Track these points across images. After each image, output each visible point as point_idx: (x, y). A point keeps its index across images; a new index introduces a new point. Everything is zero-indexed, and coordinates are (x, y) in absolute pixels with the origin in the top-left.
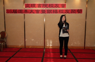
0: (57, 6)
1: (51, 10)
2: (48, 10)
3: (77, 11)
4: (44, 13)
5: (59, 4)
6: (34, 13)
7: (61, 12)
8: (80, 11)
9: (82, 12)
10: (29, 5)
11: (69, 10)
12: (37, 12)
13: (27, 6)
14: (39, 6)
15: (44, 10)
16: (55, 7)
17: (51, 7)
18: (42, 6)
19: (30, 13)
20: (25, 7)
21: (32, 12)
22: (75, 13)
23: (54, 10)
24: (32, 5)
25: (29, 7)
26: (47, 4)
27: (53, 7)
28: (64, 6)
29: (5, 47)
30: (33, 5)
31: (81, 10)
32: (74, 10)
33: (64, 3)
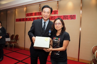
3: (69, 17)
7: (53, 19)
8: (73, 17)
9: (75, 17)
11: (61, 16)
13: (27, 15)
14: (36, 14)
18: (37, 14)
19: (29, 21)
21: (30, 20)
22: (68, 19)
24: (30, 14)
25: (29, 16)
28: (56, 12)
30: (31, 14)
31: (74, 15)
32: (66, 16)
33: (56, 10)
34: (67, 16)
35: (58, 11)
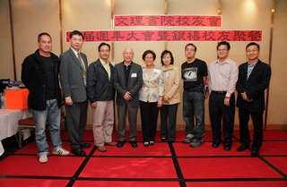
0: (198, 20)
1: (184, 32)
2: (175, 32)
3: (247, 35)
4: (165, 39)
5: (203, 18)
6: (138, 40)
7: (207, 38)
9: (260, 37)
10: (126, 18)
11: (228, 32)
12: (148, 36)
13: (121, 21)
14: (153, 20)
15: (165, 32)
16: (193, 24)
17: (182, 25)
18: (159, 21)
19: (128, 40)
20: (116, 25)
21: (132, 36)
22: (244, 40)
23: (190, 33)
24: (132, 18)
25: (126, 25)
26: (173, 18)
27: (189, 25)
28: (215, 21)
29: (64, 129)
30: (136, 20)
31: (259, 32)
33: (216, 15)
34: (243, 33)
35: (220, 19)
